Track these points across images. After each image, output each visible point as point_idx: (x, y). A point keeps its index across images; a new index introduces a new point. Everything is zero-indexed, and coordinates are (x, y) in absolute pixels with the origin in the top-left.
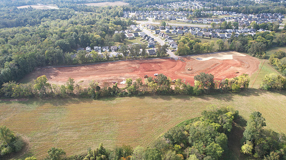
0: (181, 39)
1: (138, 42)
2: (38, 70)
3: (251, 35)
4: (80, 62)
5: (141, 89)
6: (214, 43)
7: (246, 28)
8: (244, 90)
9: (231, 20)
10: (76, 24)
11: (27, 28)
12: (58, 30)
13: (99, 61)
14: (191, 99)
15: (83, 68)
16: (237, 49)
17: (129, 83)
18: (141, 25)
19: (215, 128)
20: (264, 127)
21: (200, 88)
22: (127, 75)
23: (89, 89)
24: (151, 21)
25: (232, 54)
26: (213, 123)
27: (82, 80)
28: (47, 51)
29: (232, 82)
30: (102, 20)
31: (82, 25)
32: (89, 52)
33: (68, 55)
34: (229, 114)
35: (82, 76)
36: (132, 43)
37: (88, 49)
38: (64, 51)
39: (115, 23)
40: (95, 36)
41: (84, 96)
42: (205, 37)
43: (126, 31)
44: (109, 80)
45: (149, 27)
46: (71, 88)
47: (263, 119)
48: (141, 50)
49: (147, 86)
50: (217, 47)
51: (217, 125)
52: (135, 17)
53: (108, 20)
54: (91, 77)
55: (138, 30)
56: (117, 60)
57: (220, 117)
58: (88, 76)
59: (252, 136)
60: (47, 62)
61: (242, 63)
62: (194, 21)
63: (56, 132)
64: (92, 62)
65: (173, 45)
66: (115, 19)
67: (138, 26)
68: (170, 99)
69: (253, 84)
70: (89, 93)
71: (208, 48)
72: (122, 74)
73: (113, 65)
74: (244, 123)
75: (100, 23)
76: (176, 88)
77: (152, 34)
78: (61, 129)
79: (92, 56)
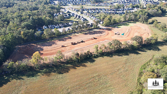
4: (47, 37)
7: (127, 7)
24: (71, 6)
33: (39, 32)
37: (45, 27)
40: (46, 18)
52: (59, 3)
55: (68, 12)
66: (49, 5)
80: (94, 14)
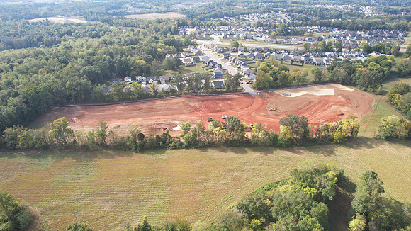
0: (261, 67)
1: (198, 70)
2: (56, 110)
3: (361, 61)
4: (116, 98)
5: (203, 138)
6: (308, 71)
7: (352, 50)
8: (351, 140)
9: (331, 40)
10: (111, 43)
11: (41, 49)
12: (85, 52)
13: (143, 97)
14: (275, 152)
15: (120, 107)
16: (340, 80)
17: (186, 129)
18: (203, 45)
19: (310, 194)
20: (382, 195)
21: (288, 136)
22: (183, 117)
23: (129, 138)
24: (217, 40)
25: (333, 87)
26: (308, 188)
27: (118, 124)
28: (68, 82)
29: (334, 128)
30: (148, 39)
31: (120, 46)
32: (129, 84)
33: (99, 88)
34: (331, 174)
35: (119, 119)
36: (191, 71)
37: (127, 79)
38: (93, 82)
39: (166, 43)
40: (138, 61)
41: (121, 147)
42: (294, 63)
43: (182, 55)
44: (157, 124)
45: (215, 49)
46: (103, 135)
47: (380, 182)
48: (203, 81)
49: (211, 133)
50: (311, 77)
51: (314, 191)
52: (195, 34)
53: (156, 38)
54: (131, 120)
55: (200, 53)
56: (169, 96)
57: (317, 178)
58: (127, 118)
59: (365, 207)
60: (68, 98)
61: (348, 100)
62: (278, 40)
63: (79, 200)
64: (133, 99)
65: (249, 75)
66: (166, 37)
67: (198, 47)
68: (244, 152)
69: (365, 131)
70: (128, 143)
71: (299, 80)
72: (176, 116)
73: (162, 102)
74: (352, 188)
75: (145, 42)
76: (253, 136)
77: (218, 59)
78: (86, 196)
79: (133, 90)
80: (254, 61)
